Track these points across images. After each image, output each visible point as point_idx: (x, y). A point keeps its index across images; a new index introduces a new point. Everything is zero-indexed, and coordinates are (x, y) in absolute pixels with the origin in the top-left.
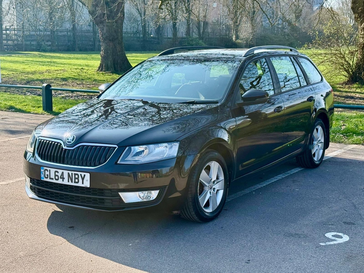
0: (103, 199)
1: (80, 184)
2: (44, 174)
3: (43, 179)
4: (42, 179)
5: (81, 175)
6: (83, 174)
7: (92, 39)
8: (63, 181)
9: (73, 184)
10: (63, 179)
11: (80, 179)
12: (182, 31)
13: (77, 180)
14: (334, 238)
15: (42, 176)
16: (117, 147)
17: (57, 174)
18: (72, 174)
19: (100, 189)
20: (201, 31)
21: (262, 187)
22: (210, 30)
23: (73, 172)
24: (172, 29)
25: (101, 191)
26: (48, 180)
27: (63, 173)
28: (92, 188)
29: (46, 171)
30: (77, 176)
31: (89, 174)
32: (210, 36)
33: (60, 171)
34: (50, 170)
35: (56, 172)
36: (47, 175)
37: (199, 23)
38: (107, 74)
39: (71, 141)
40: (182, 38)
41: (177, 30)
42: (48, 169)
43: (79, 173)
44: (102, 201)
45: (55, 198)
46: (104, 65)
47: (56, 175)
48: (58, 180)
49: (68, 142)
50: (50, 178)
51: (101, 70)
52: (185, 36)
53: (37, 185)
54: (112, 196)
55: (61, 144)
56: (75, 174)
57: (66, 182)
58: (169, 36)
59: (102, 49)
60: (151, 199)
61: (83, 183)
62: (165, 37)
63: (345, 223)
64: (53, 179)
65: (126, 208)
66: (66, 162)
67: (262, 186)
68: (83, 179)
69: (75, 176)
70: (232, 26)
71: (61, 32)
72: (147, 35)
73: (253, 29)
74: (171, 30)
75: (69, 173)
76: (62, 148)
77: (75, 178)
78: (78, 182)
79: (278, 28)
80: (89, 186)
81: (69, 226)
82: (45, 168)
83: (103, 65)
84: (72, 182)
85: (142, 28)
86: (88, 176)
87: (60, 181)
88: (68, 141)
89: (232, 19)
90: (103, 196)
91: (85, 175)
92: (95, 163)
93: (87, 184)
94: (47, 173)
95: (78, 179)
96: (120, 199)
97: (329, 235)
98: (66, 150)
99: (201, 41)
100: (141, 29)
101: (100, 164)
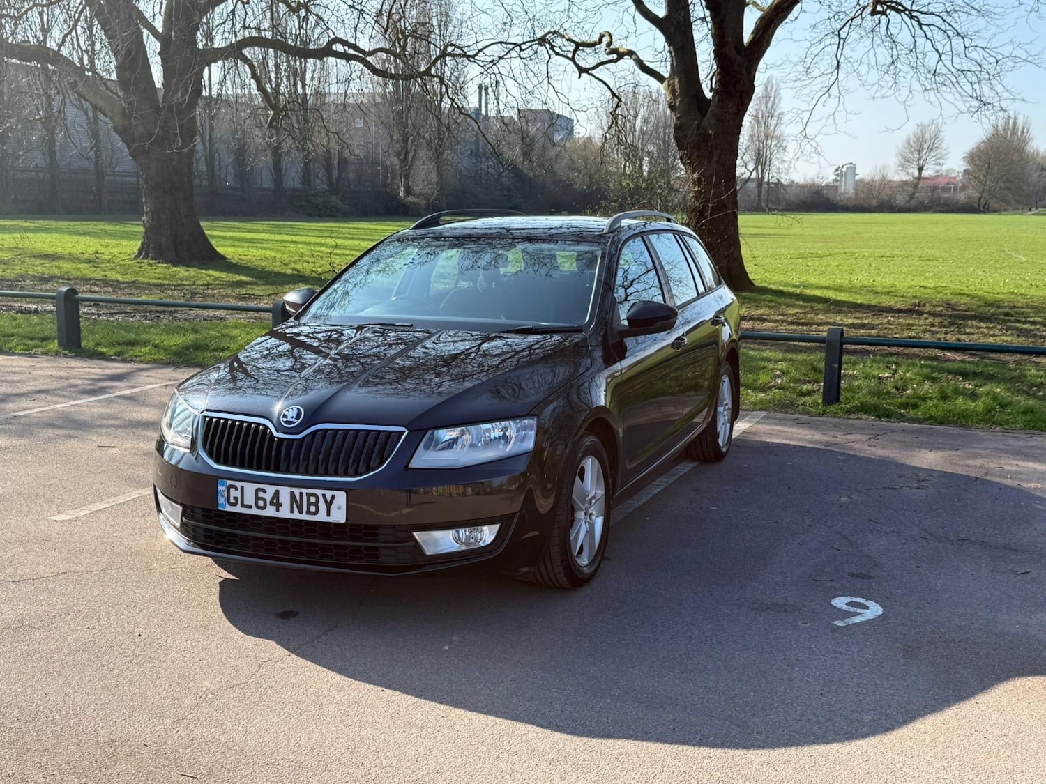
0: (377, 549)
1: (321, 517)
2: (226, 496)
3: (224, 507)
4: (220, 509)
5: (324, 496)
6: (329, 494)
7: (94, 188)
8: (278, 510)
9: (305, 517)
10: (278, 506)
11: (322, 504)
12: (293, 177)
13: (313, 509)
14: (852, 609)
15: (222, 500)
16: (407, 432)
17: (261, 494)
18: (301, 494)
19: (367, 527)
20: (335, 176)
21: (640, 505)
22: (351, 176)
23: (305, 491)
24: (270, 170)
25: (371, 531)
26: (238, 509)
27: (277, 493)
28: (351, 525)
29: (232, 490)
30: (313, 499)
31: (344, 494)
32: (352, 187)
33: (271, 490)
34: (242, 487)
35: (258, 490)
36: (236, 498)
37: (328, 160)
38: (160, 265)
39: (292, 420)
40: (294, 190)
41: (283, 172)
42: (239, 484)
43: (319, 492)
44: (373, 553)
45: (254, 551)
46: (151, 246)
47: (257, 499)
48: (264, 508)
49: (287, 422)
50: (243, 506)
51: (146, 257)
52: (300, 186)
53: (204, 522)
54: (397, 542)
55: (266, 427)
56: (309, 495)
57: (285, 513)
58: (265, 186)
59: (146, 209)
60: (481, 544)
61: (328, 514)
62: (255, 186)
63: (852, 575)
64: (250, 507)
65: (427, 567)
66: (283, 466)
67: (641, 503)
68: (329, 505)
69: (308, 500)
70: (398, 167)
71: (22, 171)
72: (217, 183)
73: (440, 174)
74: (269, 173)
75: (292, 494)
76: (272, 436)
77: (309, 504)
78: (316, 513)
79: (488, 173)
80: (343, 520)
81: (279, 611)
82: (229, 482)
83: (148, 246)
84: (301, 512)
85: (207, 165)
86: (341, 497)
87: (270, 512)
88: (285, 419)
89: (398, 155)
90: (376, 541)
91: (333, 497)
92: (358, 466)
93: (339, 515)
94: (233, 493)
95: (316, 504)
96: (417, 545)
97: (840, 602)
98: (281, 440)
99: (334, 198)
100: (205, 169)
101: (368, 470)
